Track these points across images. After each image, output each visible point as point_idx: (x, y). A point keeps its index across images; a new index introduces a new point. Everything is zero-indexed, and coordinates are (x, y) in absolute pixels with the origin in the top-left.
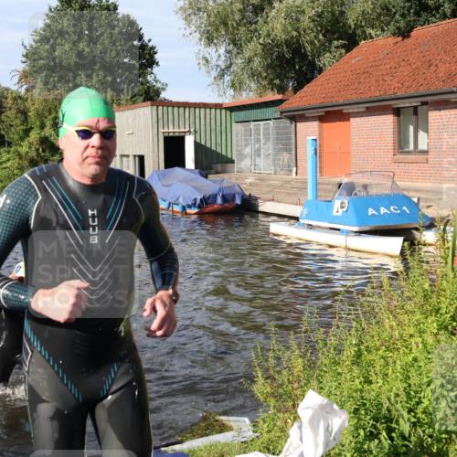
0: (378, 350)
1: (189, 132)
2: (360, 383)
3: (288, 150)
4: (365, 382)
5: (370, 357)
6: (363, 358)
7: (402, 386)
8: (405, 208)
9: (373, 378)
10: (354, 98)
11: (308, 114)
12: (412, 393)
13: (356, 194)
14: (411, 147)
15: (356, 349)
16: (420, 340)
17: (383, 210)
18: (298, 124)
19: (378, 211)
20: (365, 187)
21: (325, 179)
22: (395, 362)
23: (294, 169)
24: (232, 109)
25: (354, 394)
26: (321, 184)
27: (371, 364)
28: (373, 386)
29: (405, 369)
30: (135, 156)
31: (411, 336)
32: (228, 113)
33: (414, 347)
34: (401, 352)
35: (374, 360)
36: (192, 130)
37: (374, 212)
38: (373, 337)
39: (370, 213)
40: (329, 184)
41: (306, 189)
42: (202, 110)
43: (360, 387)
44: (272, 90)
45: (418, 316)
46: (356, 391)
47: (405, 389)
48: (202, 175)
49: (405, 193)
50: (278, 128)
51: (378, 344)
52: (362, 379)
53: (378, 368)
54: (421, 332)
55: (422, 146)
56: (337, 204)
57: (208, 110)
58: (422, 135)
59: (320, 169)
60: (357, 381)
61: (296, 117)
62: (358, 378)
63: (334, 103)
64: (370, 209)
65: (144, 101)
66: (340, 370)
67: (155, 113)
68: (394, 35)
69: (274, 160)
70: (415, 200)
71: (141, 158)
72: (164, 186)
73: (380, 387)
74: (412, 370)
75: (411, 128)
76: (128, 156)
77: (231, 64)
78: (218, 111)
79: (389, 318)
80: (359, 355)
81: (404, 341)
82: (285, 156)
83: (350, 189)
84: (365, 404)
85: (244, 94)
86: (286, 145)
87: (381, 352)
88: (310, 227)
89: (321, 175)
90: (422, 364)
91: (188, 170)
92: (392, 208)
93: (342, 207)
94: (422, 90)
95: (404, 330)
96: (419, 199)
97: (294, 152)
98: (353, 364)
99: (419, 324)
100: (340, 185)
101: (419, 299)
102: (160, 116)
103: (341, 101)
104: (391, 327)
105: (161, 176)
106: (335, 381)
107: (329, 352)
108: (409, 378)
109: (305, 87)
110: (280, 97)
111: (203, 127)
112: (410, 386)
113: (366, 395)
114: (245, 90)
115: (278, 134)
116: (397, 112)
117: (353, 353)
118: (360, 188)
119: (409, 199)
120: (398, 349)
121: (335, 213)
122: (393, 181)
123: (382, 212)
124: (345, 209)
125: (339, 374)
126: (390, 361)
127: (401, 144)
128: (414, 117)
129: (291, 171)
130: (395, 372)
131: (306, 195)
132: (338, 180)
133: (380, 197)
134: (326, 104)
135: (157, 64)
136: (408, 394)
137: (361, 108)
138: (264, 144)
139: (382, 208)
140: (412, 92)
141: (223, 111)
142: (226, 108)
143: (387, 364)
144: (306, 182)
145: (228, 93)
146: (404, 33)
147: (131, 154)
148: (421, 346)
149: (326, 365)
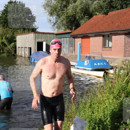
0: (96, 104)
1: (44, 41)
2: (91, 113)
3: (72, 46)
4: (92, 113)
5: (94, 106)
6: (92, 106)
7: (102, 114)
8: (105, 63)
9: (95, 112)
10: (92, 32)
11: (78, 36)
12: (105, 116)
13: (91, 59)
14: (107, 46)
15: (90, 103)
16: (108, 101)
17: (99, 64)
18: (75, 39)
19: (97, 64)
20: (94, 57)
21: (83, 55)
22: (101, 107)
23: (74, 52)
24: (57, 34)
25: (89, 117)
26: (81, 56)
27: (94, 108)
28: (95, 114)
29: (104, 109)
30: (29, 48)
31: (106, 100)
32: (56, 35)
33: (106, 103)
34: (103, 104)
35: (95, 107)
36: (45, 40)
37: (96, 64)
38: (95, 100)
39: (95, 65)
40: (84, 56)
41: (77, 57)
42: (48, 35)
43: (91, 114)
44: (68, 29)
45: (108, 94)
46: (90, 116)
47: (103, 115)
48: (48, 53)
49: (105, 59)
50: (69, 40)
51: (96, 102)
52: (92, 112)
53: (96, 109)
54: (108, 99)
55: (110, 46)
56: (86, 62)
57: (50, 35)
58: (110, 43)
59: (81, 52)
60: (90, 113)
61: (75, 37)
62: (90, 112)
63: (86, 33)
64: (95, 64)
65: (32, 32)
66: (85, 110)
67: (35, 35)
68: (103, 14)
69: (68, 49)
70: (108, 61)
71: (30, 48)
72: (37, 56)
73: (96, 114)
74: (106, 110)
75: (107, 41)
76: (26, 48)
77: (57, 21)
78: (53, 35)
79: (100, 95)
80: (91, 105)
81: (104, 101)
82: (72, 48)
83: (89, 58)
84: (92, 119)
85: (60, 30)
86: (72, 45)
87: (97, 104)
88: (78, 68)
89: (82, 54)
90: (108, 108)
91: (44, 52)
92: (101, 63)
93: (87, 63)
94: (111, 30)
95: (104, 98)
96: (109, 61)
97: (74, 47)
98: (89, 108)
99: (108, 97)
100: (87, 56)
101: (108, 89)
102: (36, 36)
103: (88, 33)
104: (100, 97)
105: (36, 54)
106: (84, 113)
107: (82, 104)
108: (105, 112)
109: (78, 29)
110: (70, 31)
111: (48, 40)
112: (105, 114)
113: (92, 117)
114: (61, 29)
115: (69, 42)
116: (103, 36)
117: (89, 105)
118: (93, 58)
119: (106, 61)
120: (102, 104)
121: (85, 65)
122: (102, 56)
123: (98, 64)
124: (88, 63)
125: (85, 111)
126: (100, 107)
127: (104, 45)
128: (108, 38)
129: (73, 52)
130: (101, 110)
131: (77, 59)
132: (86, 55)
133: (98, 60)
134: (83, 33)
135: (36, 21)
136: (104, 116)
137: (93, 35)
138: (66, 45)
139: (98, 63)
140: (108, 30)
141: (54, 35)
142: (55, 34)
143: (99, 108)
144: (77, 56)
145: (56, 30)
146: (106, 14)
147: (27, 47)
148: (108, 103)
149: (81, 108)
